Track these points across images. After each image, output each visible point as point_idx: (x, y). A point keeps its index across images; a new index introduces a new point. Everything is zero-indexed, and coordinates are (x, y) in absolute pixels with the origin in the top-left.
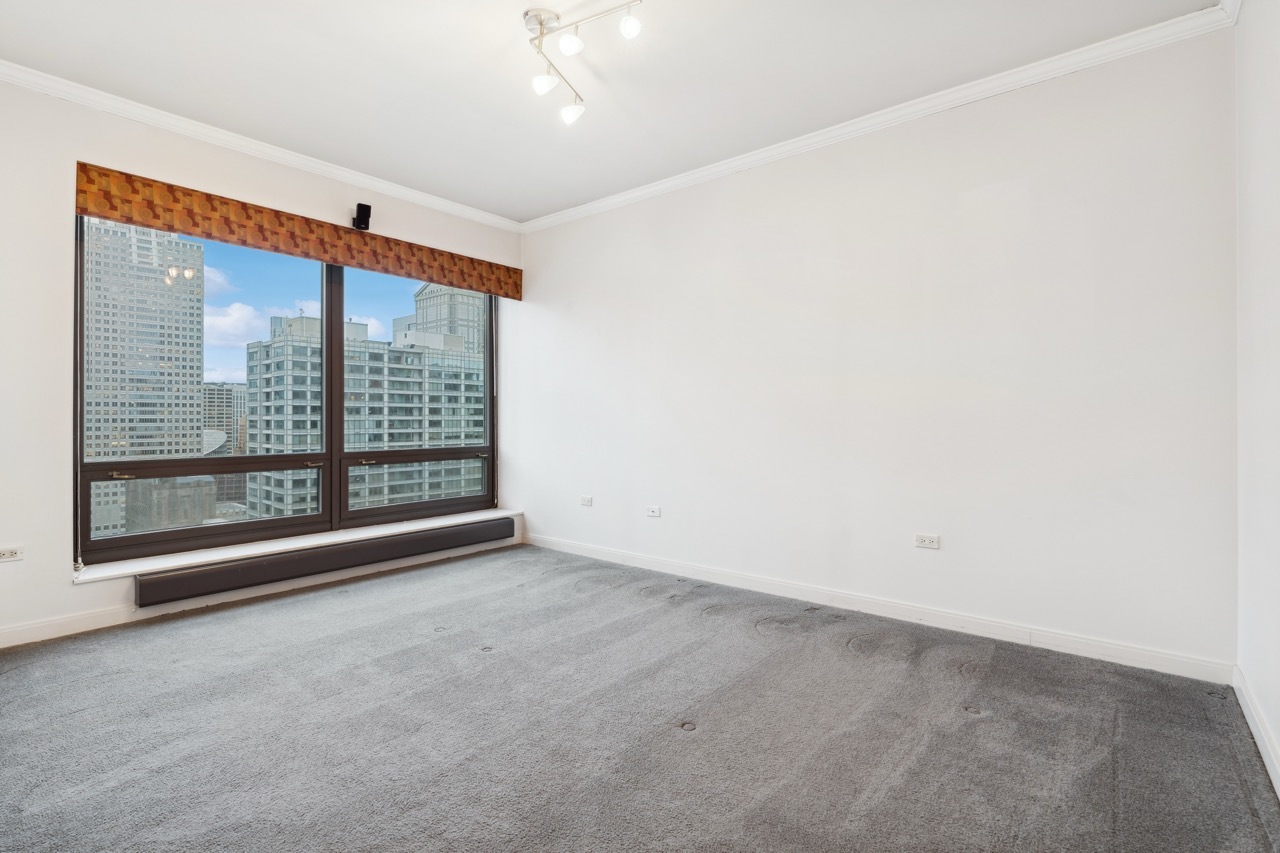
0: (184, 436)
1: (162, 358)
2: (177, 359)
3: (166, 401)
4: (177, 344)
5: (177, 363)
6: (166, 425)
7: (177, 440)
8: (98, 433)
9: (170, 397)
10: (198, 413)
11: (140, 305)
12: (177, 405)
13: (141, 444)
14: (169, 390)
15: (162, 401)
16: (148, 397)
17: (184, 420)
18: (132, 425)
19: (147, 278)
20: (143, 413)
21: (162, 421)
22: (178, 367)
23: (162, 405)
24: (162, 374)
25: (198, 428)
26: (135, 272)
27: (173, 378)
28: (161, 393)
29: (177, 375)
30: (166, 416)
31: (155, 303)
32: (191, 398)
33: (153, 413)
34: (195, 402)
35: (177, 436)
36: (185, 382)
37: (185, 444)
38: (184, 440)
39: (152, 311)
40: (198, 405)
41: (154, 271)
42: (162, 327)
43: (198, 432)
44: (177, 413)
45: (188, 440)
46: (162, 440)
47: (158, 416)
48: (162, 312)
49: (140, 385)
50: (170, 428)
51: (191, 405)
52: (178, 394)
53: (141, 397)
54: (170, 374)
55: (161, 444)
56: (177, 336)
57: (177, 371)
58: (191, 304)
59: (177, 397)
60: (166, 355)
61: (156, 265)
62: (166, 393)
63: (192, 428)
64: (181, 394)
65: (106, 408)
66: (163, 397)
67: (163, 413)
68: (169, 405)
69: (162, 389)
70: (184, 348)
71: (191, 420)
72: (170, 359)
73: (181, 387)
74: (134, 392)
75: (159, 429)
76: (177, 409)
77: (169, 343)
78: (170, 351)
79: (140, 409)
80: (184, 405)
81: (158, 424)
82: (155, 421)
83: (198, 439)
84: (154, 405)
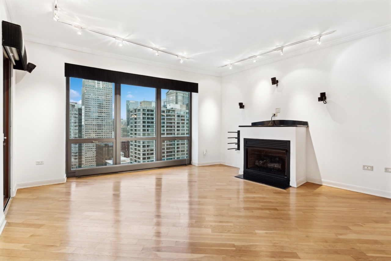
0: (108, 133)
2: (106, 113)
3: (104, 124)
4: (106, 108)
5: (106, 114)
6: (104, 130)
8: (88, 132)
10: (111, 127)
11: (98, 98)
12: (106, 125)
13: (98, 135)
14: (105, 121)
15: (103, 124)
16: (100, 123)
17: (108, 129)
18: (96, 130)
19: (99, 91)
20: (98, 127)
21: (103, 129)
22: (106, 115)
23: (103, 125)
24: (103, 117)
26: (97, 90)
27: (106, 118)
28: (102, 122)
30: (104, 128)
31: (101, 98)
32: (110, 123)
33: (101, 127)
34: (111, 124)
35: (106, 133)
36: (108, 119)
37: (108, 135)
38: (108, 134)
39: (100, 100)
40: (111, 125)
41: (101, 89)
42: (103, 104)
43: (111, 132)
45: (109, 134)
47: (102, 128)
48: (103, 100)
49: (98, 120)
50: (105, 131)
52: (106, 122)
53: (98, 123)
54: (105, 117)
55: (103, 135)
56: (106, 106)
57: (106, 116)
58: (110, 98)
59: (106, 123)
61: (101, 88)
62: (104, 122)
63: (110, 131)
65: (90, 126)
66: (103, 123)
68: (105, 125)
69: (103, 121)
70: (108, 110)
71: (110, 129)
72: (105, 113)
73: (107, 120)
74: (96, 122)
75: (102, 131)
76: (106, 126)
77: (105, 108)
78: (105, 110)
79: (98, 126)
81: (102, 130)
82: (101, 129)
83: (111, 134)
84: (101, 125)
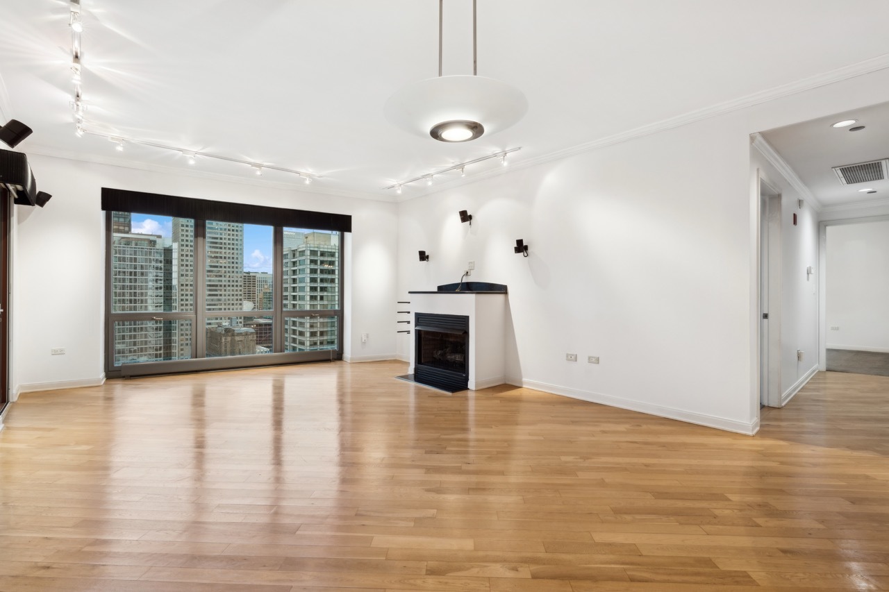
1: (221, 257)
3: (223, 283)
7: (229, 307)
9: (225, 281)
10: (241, 291)
12: (229, 286)
14: (225, 276)
17: (233, 295)
20: (211, 290)
21: (221, 295)
22: (229, 263)
23: (221, 286)
24: (221, 267)
25: (241, 300)
27: (227, 269)
28: (220, 279)
29: (229, 267)
30: (223, 293)
32: (237, 281)
33: (216, 290)
34: (239, 284)
35: (229, 304)
36: (233, 272)
37: (233, 309)
38: (233, 307)
39: (215, 229)
40: (241, 286)
42: (221, 239)
43: (240, 302)
44: (229, 291)
45: (235, 307)
46: (221, 307)
47: (218, 293)
48: (221, 229)
49: (209, 274)
50: (225, 300)
51: (237, 286)
52: (229, 279)
53: (210, 281)
54: (225, 267)
55: (220, 309)
56: (229, 244)
57: (229, 265)
59: (229, 281)
60: (223, 255)
62: (223, 279)
63: (237, 300)
64: (231, 279)
66: (221, 281)
67: (221, 290)
68: (225, 286)
69: (221, 276)
70: (233, 251)
71: (237, 295)
72: (225, 258)
73: (231, 275)
74: (209, 278)
75: (219, 300)
78: (225, 253)
80: (233, 286)
